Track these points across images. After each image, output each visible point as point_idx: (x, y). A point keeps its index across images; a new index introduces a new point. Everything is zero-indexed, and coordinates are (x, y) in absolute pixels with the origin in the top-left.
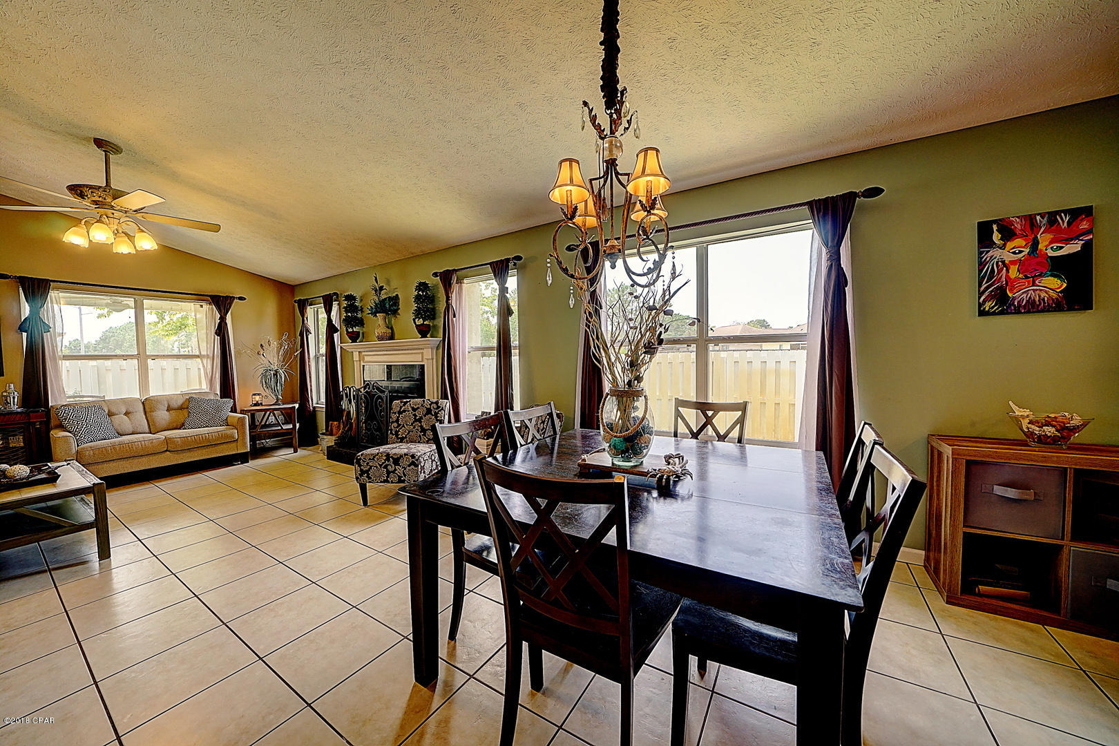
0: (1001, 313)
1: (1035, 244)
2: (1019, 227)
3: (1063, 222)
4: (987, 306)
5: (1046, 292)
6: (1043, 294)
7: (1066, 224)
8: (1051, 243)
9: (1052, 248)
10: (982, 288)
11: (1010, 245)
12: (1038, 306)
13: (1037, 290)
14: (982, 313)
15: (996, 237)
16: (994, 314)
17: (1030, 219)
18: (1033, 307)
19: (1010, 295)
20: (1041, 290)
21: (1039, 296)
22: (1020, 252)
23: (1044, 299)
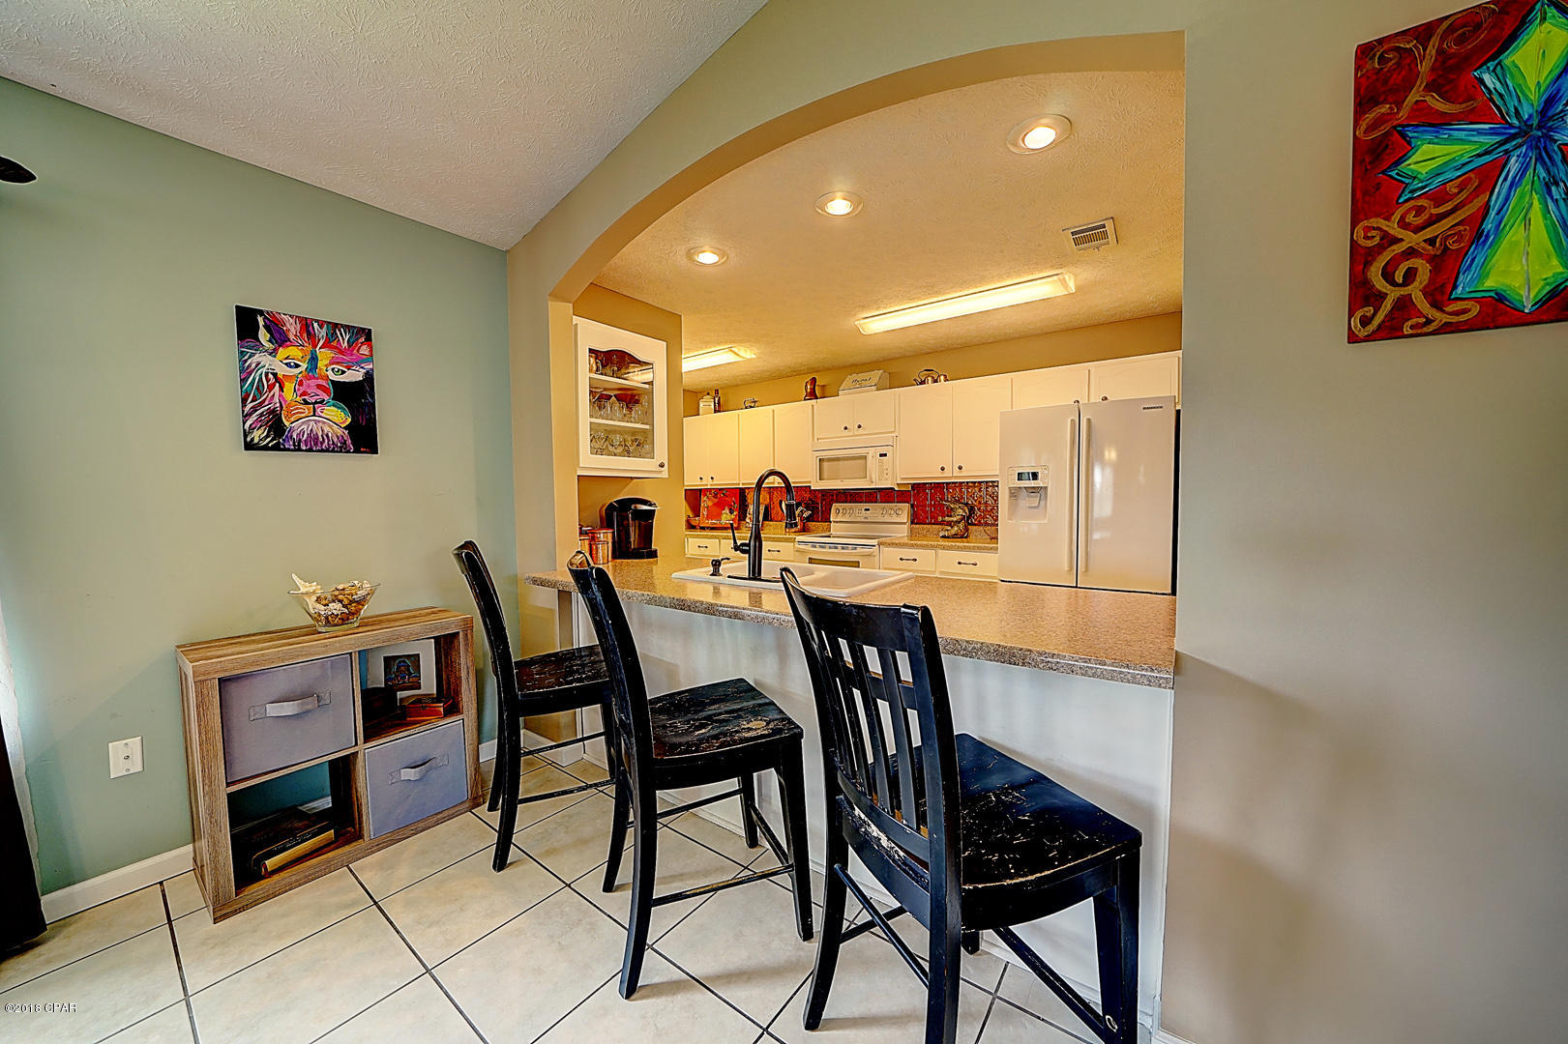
0: (276, 448)
1: (314, 359)
2: (293, 330)
3: (343, 340)
4: (257, 435)
5: (330, 426)
6: (327, 429)
7: (346, 344)
8: (331, 363)
9: (333, 369)
10: (247, 409)
11: (282, 352)
12: (322, 443)
13: (319, 421)
14: (249, 446)
15: (263, 335)
16: (266, 448)
17: (306, 325)
18: (316, 444)
19: (287, 423)
20: (324, 423)
21: (322, 431)
22: (297, 366)
23: (327, 435)
